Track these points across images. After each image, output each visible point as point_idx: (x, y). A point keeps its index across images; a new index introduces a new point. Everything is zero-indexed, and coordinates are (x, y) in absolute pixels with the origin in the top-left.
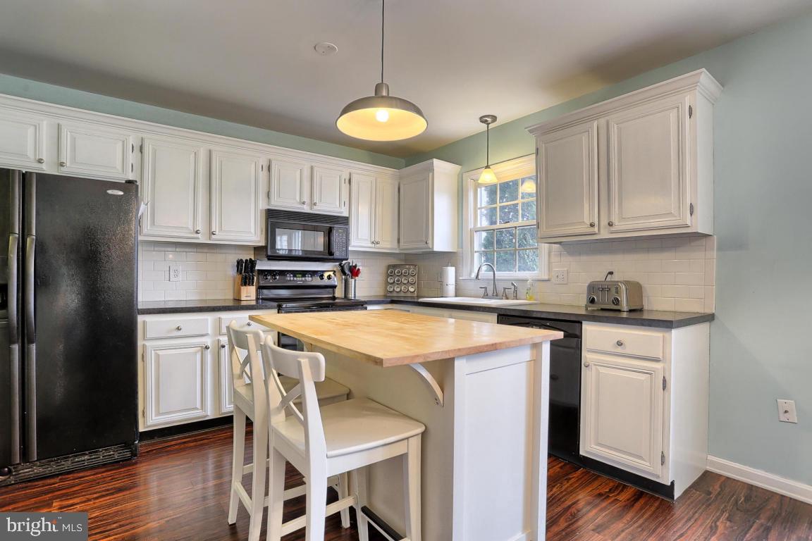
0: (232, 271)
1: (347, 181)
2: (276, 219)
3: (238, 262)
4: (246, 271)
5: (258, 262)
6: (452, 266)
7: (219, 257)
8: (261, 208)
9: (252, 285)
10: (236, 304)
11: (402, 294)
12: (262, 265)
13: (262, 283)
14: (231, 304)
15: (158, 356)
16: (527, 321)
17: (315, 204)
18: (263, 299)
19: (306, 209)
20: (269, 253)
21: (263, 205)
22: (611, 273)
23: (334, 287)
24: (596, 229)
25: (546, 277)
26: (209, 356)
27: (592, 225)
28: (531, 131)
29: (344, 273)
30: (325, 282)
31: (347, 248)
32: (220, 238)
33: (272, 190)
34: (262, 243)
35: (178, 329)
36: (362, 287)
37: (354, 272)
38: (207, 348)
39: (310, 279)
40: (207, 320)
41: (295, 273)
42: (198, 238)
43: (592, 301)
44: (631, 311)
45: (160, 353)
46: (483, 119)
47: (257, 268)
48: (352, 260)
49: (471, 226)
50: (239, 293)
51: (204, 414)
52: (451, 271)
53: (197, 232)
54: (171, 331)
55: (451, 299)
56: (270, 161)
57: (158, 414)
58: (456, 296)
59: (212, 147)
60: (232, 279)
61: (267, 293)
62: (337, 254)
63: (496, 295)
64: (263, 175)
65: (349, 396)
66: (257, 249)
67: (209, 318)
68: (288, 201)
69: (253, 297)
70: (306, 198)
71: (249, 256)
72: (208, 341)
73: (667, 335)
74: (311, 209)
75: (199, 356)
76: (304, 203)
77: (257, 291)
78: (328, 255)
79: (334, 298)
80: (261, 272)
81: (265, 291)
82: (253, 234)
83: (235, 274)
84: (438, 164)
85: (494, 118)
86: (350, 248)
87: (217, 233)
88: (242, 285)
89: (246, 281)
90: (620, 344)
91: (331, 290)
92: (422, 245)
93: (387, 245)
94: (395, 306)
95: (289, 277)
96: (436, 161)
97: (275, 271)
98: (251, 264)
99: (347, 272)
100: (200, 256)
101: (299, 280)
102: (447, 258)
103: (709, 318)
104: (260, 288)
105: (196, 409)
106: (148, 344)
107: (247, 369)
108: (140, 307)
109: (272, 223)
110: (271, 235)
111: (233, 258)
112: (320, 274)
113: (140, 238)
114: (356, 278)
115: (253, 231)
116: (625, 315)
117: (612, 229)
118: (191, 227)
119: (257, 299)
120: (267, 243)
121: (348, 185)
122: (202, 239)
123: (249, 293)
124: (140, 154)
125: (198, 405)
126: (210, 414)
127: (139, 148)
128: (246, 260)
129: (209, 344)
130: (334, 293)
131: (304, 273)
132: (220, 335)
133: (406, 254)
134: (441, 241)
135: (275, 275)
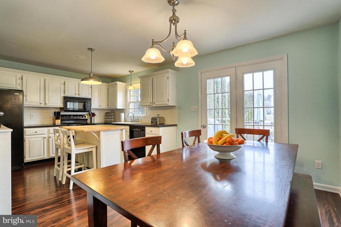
0: (52, 115)
1: (90, 87)
2: (67, 99)
3: (54, 112)
4: (57, 115)
5: (61, 112)
6: (123, 113)
7: (48, 111)
8: (62, 96)
9: (59, 119)
10: (54, 125)
11: (110, 122)
12: (62, 113)
13: (63, 119)
14: (52, 125)
15: (29, 140)
16: (135, 127)
17: (80, 95)
18: (63, 124)
19: (77, 96)
20: (65, 110)
21: (63, 95)
22: (159, 115)
23: (87, 119)
24: (152, 104)
25: (145, 116)
26: (46, 140)
27: (151, 103)
28: (139, 77)
29: (91, 116)
30: (84, 118)
31: (90, 108)
32: (48, 105)
33: (66, 91)
34: (63, 107)
35: (36, 132)
36: (96, 120)
37: (94, 115)
38: (45, 138)
39: (79, 117)
40: (45, 130)
41: (74, 115)
42: (41, 105)
43: (152, 122)
44: (159, 124)
45: (30, 139)
46: (129, 71)
47: (61, 114)
48: (92, 111)
49: (129, 101)
50: (55, 122)
51: (44, 157)
52: (123, 115)
53: (41, 104)
54: (33, 133)
55: (123, 123)
56: (65, 82)
57: (29, 157)
58: (125, 122)
59: (45, 78)
60: (52, 118)
61: (64, 122)
62: (87, 110)
63: (134, 121)
64: (62, 86)
65: (84, 143)
66: (61, 108)
67: (46, 129)
68: (71, 94)
69: (60, 123)
70: (77, 93)
71: (58, 110)
72: (45, 136)
73: (159, 129)
74: (79, 96)
75: (42, 140)
76: (76, 94)
77: (61, 121)
78: (84, 110)
79: (87, 123)
80: (62, 115)
81: (64, 121)
82: (59, 104)
83: (53, 116)
84: (118, 83)
85: (133, 72)
86: (92, 108)
87: (47, 104)
88: (56, 119)
89: (57, 118)
90: (151, 131)
91: (86, 121)
92: (114, 107)
93: (104, 106)
94: (106, 125)
95: (72, 117)
96: (118, 82)
97: (67, 115)
98: (59, 113)
99: (91, 115)
100: (42, 111)
101: (75, 118)
102: (122, 110)
103: (176, 125)
104: (62, 120)
105: (42, 156)
106: (26, 137)
107: (59, 138)
108: (24, 126)
109: (66, 101)
110: (65, 104)
111: (53, 111)
112: (82, 116)
113: (24, 106)
114: (94, 117)
115: (59, 103)
116: (158, 125)
117: (155, 104)
118: (39, 102)
119: (61, 124)
120: (64, 107)
121: (91, 89)
122: (43, 106)
123: (58, 122)
124: (21, 80)
125: (42, 155)
126: (46, 157)
127: (21, 79)
128: (57, 112)
129: (46, 137)
130: (87, 121)
131: (77, 116)
132: (49, 134)
133: (112, 109)
134: (120, 105)
135: (67, 116)
